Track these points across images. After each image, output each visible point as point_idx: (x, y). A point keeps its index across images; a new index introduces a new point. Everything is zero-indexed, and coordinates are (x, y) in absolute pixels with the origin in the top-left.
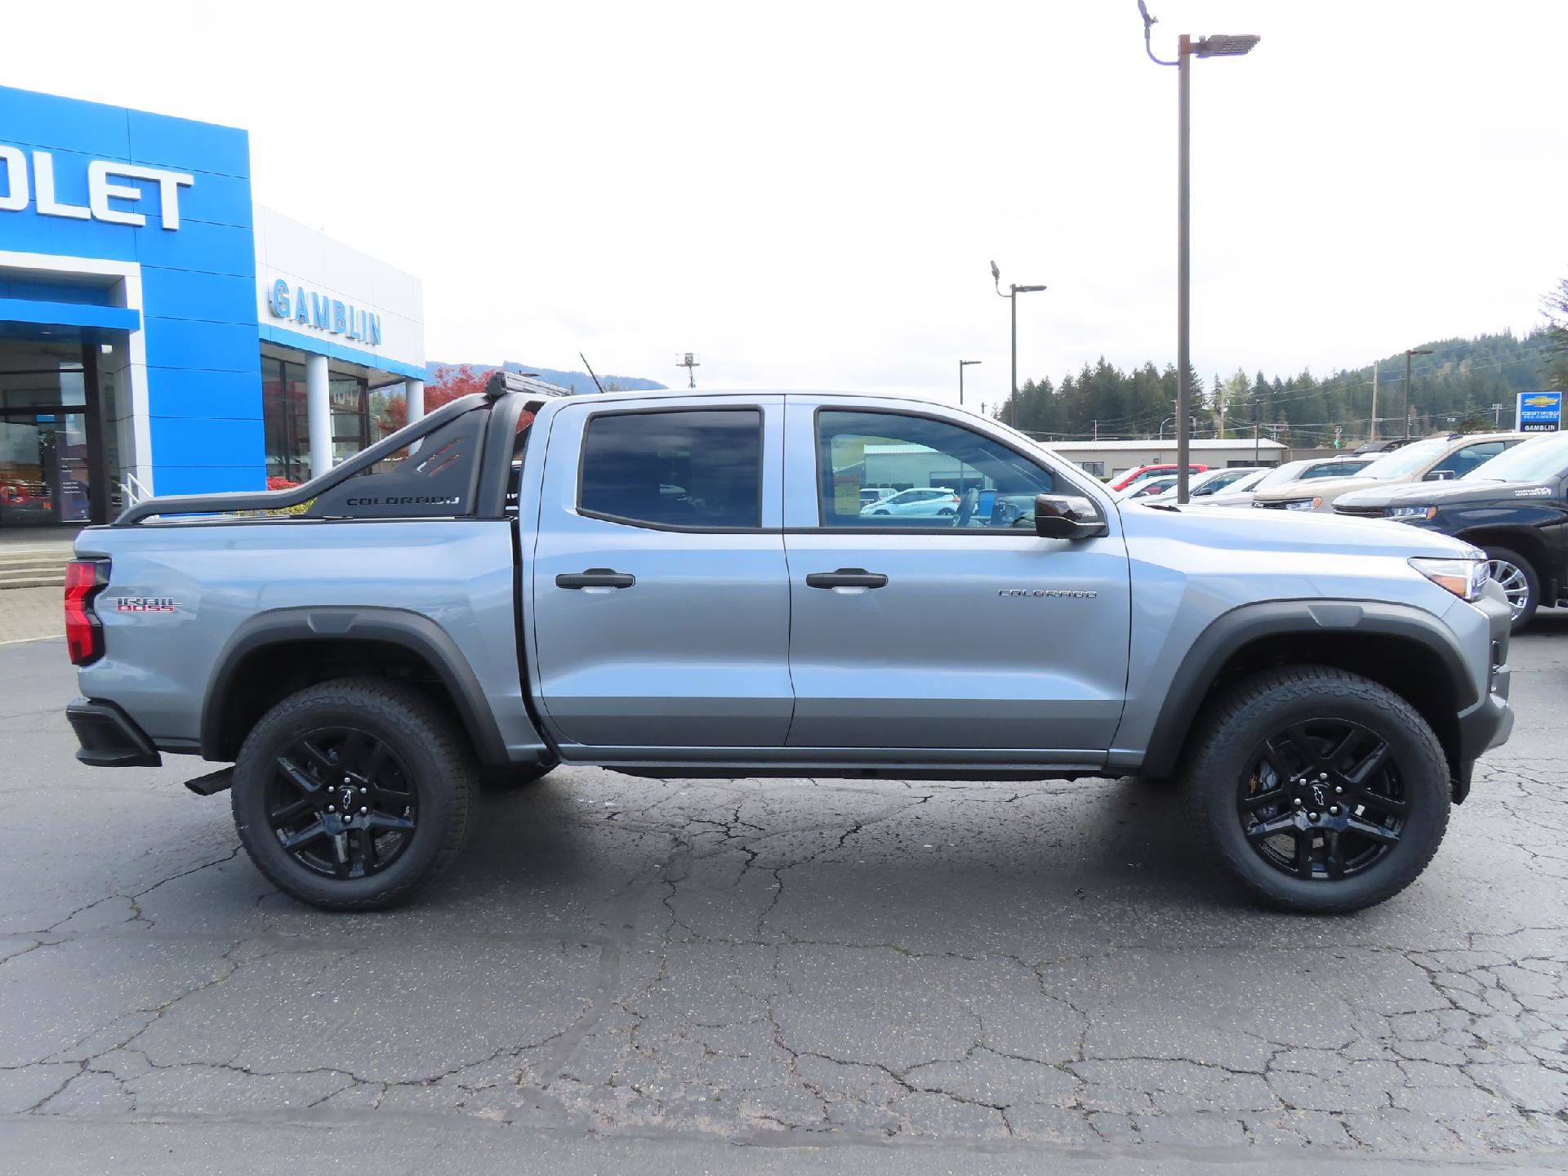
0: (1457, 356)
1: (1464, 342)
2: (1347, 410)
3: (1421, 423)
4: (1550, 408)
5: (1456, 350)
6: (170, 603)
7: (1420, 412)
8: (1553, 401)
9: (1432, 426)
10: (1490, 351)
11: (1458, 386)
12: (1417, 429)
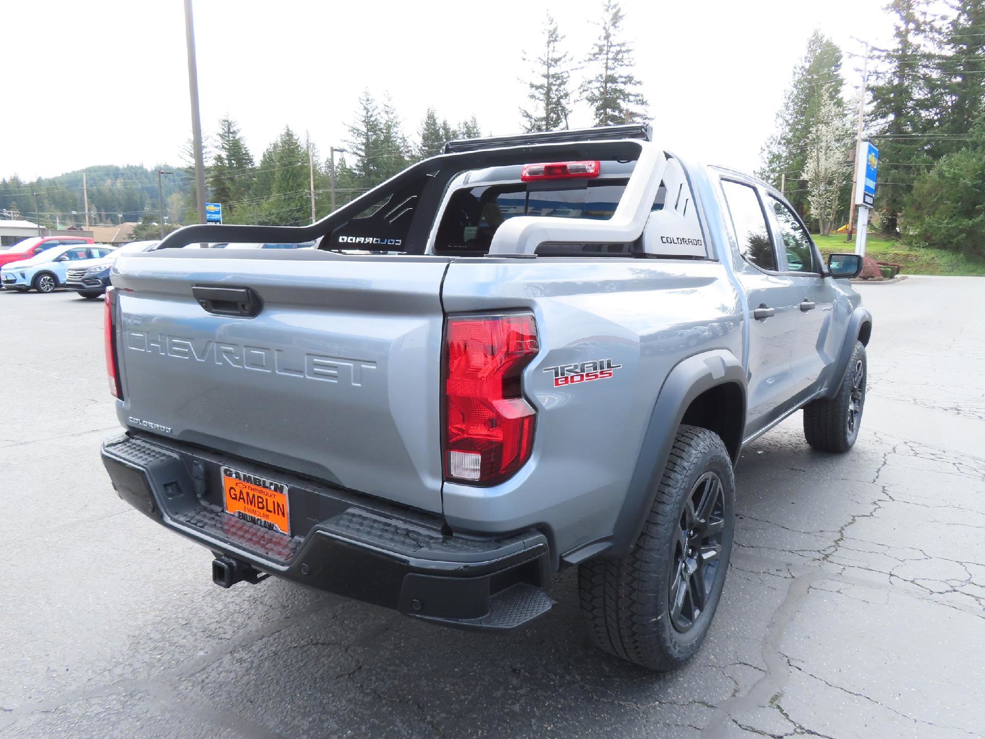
0: (114, 176)
1: (117, 169)
2: (50, 205)
3: (100, 216)
4: (218, 213)
5: (114, 173)
6: (609, 366)
7: (99, 209)
8: (217, 209)
9: (107, 219)
10: (134, 175)
11: (119, 195)
12: (98, 220)
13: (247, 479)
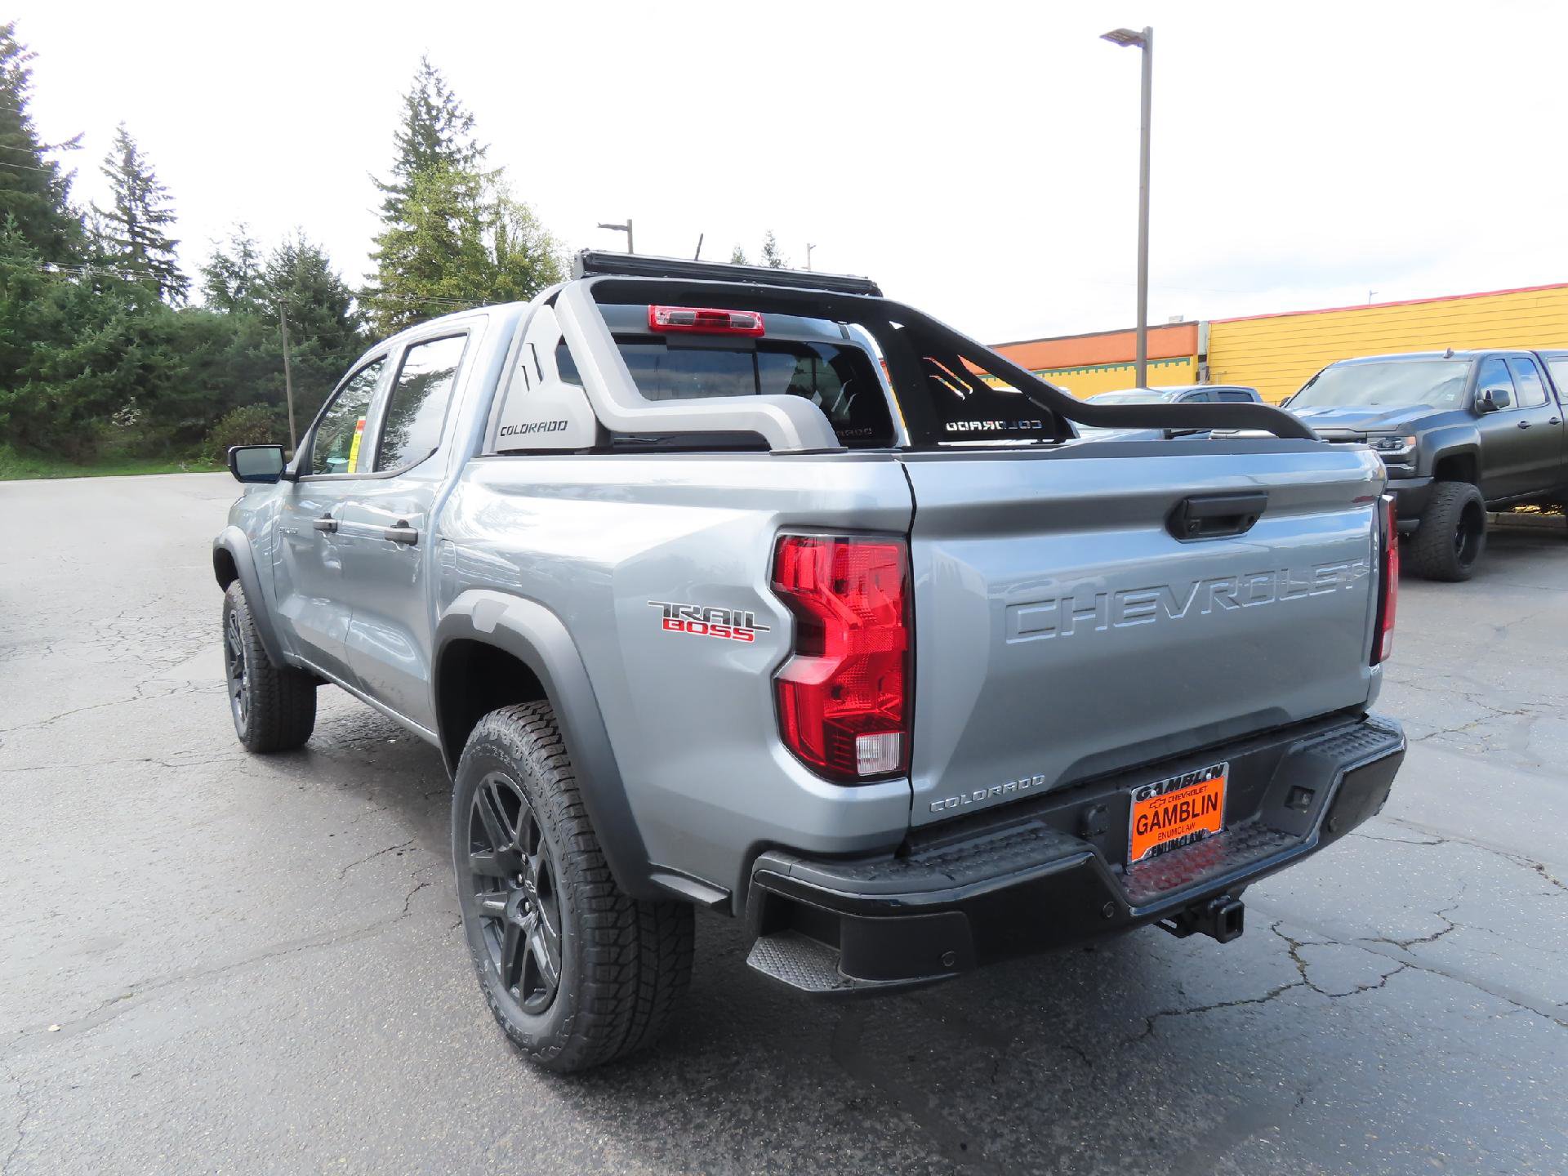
13: (1173, 786)
